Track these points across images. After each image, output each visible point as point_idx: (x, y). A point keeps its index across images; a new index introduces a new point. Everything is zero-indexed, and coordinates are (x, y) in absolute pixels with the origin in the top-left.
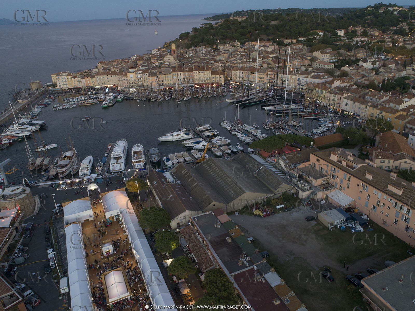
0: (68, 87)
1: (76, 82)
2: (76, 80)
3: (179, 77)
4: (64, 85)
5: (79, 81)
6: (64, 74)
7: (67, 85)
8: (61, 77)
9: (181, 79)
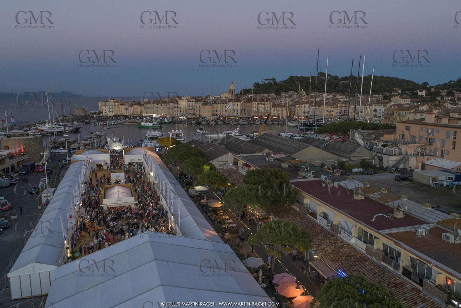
0: (114, 114)
1: (123, 110)
2: (123, 107)
3: (236, 107)
4: (109, 111)
5: (126, 109)
6: (112, 101)
7: (113, 113)
8: (108, 103)
9: (237, 110)
